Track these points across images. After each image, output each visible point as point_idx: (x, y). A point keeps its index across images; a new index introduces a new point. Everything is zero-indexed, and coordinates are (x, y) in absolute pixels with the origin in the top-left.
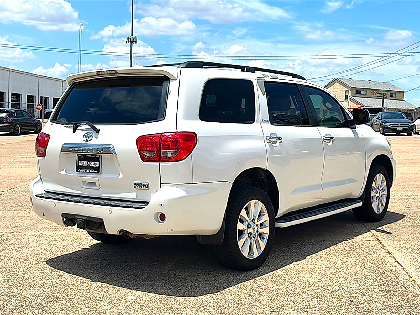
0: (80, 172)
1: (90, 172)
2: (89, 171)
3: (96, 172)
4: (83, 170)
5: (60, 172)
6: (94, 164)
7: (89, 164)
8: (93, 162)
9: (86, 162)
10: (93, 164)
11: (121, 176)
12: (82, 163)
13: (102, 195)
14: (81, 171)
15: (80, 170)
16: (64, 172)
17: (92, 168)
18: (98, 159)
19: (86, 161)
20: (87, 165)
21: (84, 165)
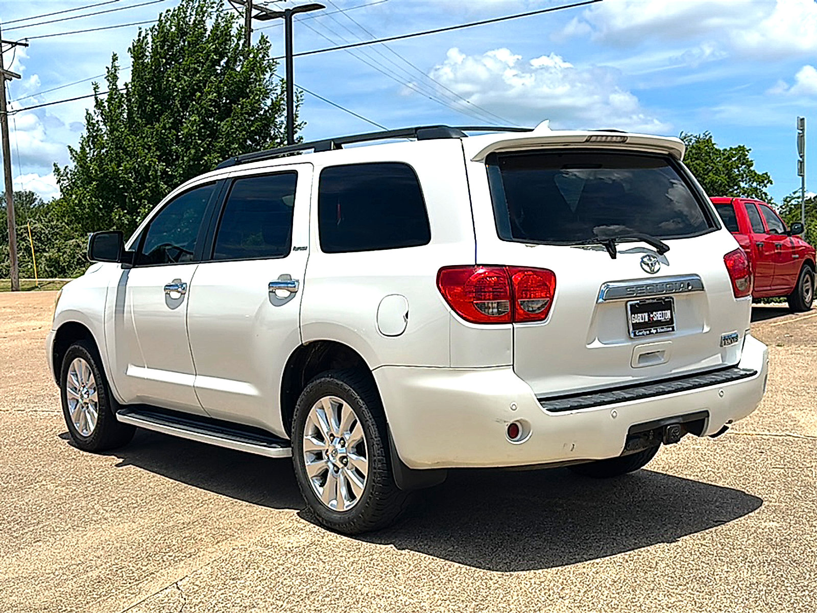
0: (639, 335)
1: (659, 331)
2: (655, 331)
3: (669, 329)
4: (645, 331)
5: (588, 346)
6: (661, 315)
7: (652, 318)
8: (661, 312)
9: (646, 314)
10: (659, 316)
11: (706, 329)
12: (640, 318)
13: (673, 371)
14: (641, 333)
15: (639, 332)
16: (596, 344)
17: (659, 323)
18: (667, 305)
19: (645, 312)
20: (649, 320)
21: (643, 321)
